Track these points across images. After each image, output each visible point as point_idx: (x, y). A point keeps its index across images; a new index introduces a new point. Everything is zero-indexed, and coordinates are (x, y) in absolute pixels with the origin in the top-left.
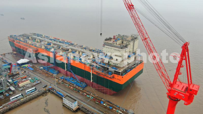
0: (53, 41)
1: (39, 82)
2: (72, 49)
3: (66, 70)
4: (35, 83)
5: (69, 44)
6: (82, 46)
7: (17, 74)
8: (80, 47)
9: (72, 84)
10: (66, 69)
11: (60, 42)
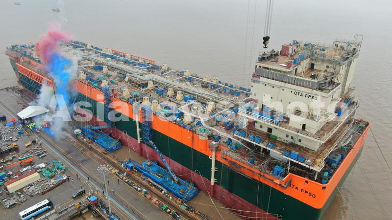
0: (109, 59)
1: (64, 178)
2: (155, 82)
3: (139, 142)
4: (53, 181)
5: (148, 68)
6: (183, 72)
7: (10, 150)
8: (178, 75)
9: (156, 187)
10: (139, 139)
11: (126, 62)
